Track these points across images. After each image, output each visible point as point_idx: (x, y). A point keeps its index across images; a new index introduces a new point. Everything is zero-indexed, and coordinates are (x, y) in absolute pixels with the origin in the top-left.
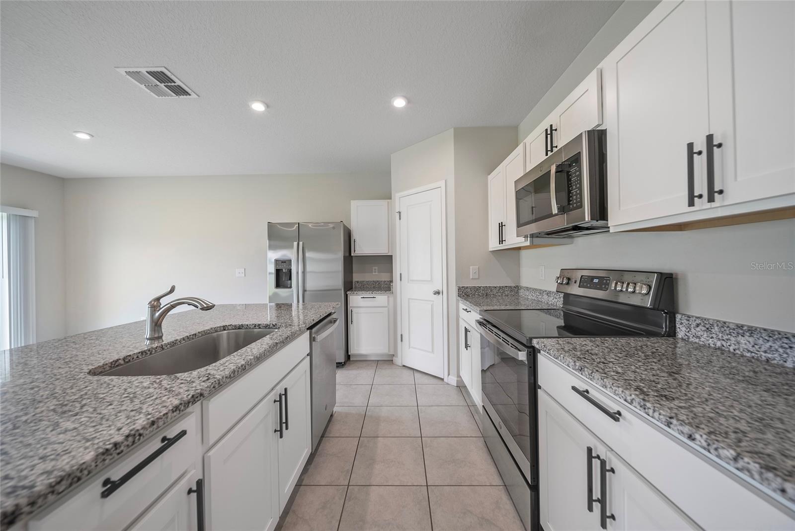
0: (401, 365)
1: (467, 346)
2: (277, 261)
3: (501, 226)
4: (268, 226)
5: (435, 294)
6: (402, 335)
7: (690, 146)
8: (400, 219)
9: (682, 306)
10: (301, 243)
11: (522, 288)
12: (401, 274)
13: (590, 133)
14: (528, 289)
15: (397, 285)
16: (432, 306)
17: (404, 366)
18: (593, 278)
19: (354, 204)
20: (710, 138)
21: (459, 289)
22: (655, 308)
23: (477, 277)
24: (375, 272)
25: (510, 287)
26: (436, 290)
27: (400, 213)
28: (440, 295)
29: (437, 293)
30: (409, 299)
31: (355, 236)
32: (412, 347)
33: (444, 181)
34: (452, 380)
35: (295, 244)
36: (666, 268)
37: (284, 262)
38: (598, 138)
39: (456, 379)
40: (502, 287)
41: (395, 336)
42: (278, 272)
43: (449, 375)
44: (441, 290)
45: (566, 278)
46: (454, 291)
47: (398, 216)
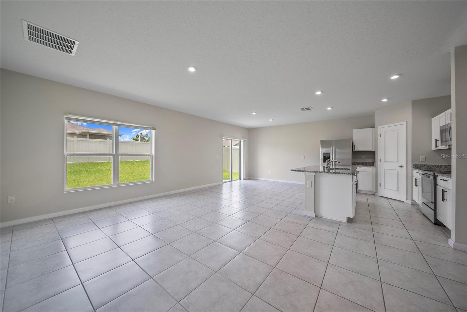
0: (379, 196)
1: (416, 185)
2: (324, 153)
3: (436, 140)
4: (321, 141)
5: (399, 167)
6: (380, 184)
8: (380, 137)
10: (334, 147)
12: (380, 159)
15: (378, 163)
16: (398, 172)
17: (381, 196)
19: (355, 131)
21: (413, 165)
24: (363, 158)
25: (446, 166)
26: (400, 165)
27: (380, 134)
28: (402, 168)
29: (401, 167)
30: (385, 169)
31: (355, 143)
32: (386, 189)
33: (406, 122)
34: (409, 202)
35: (332, 147)
37: (327, 153)
39: (411, 201)
40: (440, 165)
41: (376, 183)
42: (324, 157)
43: (407, 199)
44: (403, 165)
46: (410, 166)
47: (379, 135)
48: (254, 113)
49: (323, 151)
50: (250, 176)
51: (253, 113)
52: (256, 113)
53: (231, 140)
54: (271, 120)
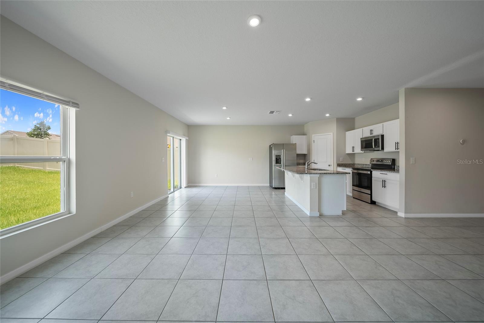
2: (276, 155)
3: (353, 147)
4: (273, 144)
7: (396, 143)
8: (314, 142)
9: (396, 164)
10: (284, 150)
11: (355, 164)
12: (314, 160)
13: (381, 135)
14: (357, 164)
18: (379, 160)
19: (294, 137)
20: (398, 142)
22: (392, 165)
23: (342, 161)
26: (329, 164)
29: (329, 166)
33: (333, 133)
36: (393, 158)
37: (278, 156)
38: (383, 136)
42: (276, 159)
44: (331, 165)
45: (372, 160)
46: (336, 165)
47: (313, 142)
48: (225, 108)
49: (274, 153)
50: (192, 183)
51: (223, 107)
52: (227, 107)
53: (172, 138)
54: (228, 118)
